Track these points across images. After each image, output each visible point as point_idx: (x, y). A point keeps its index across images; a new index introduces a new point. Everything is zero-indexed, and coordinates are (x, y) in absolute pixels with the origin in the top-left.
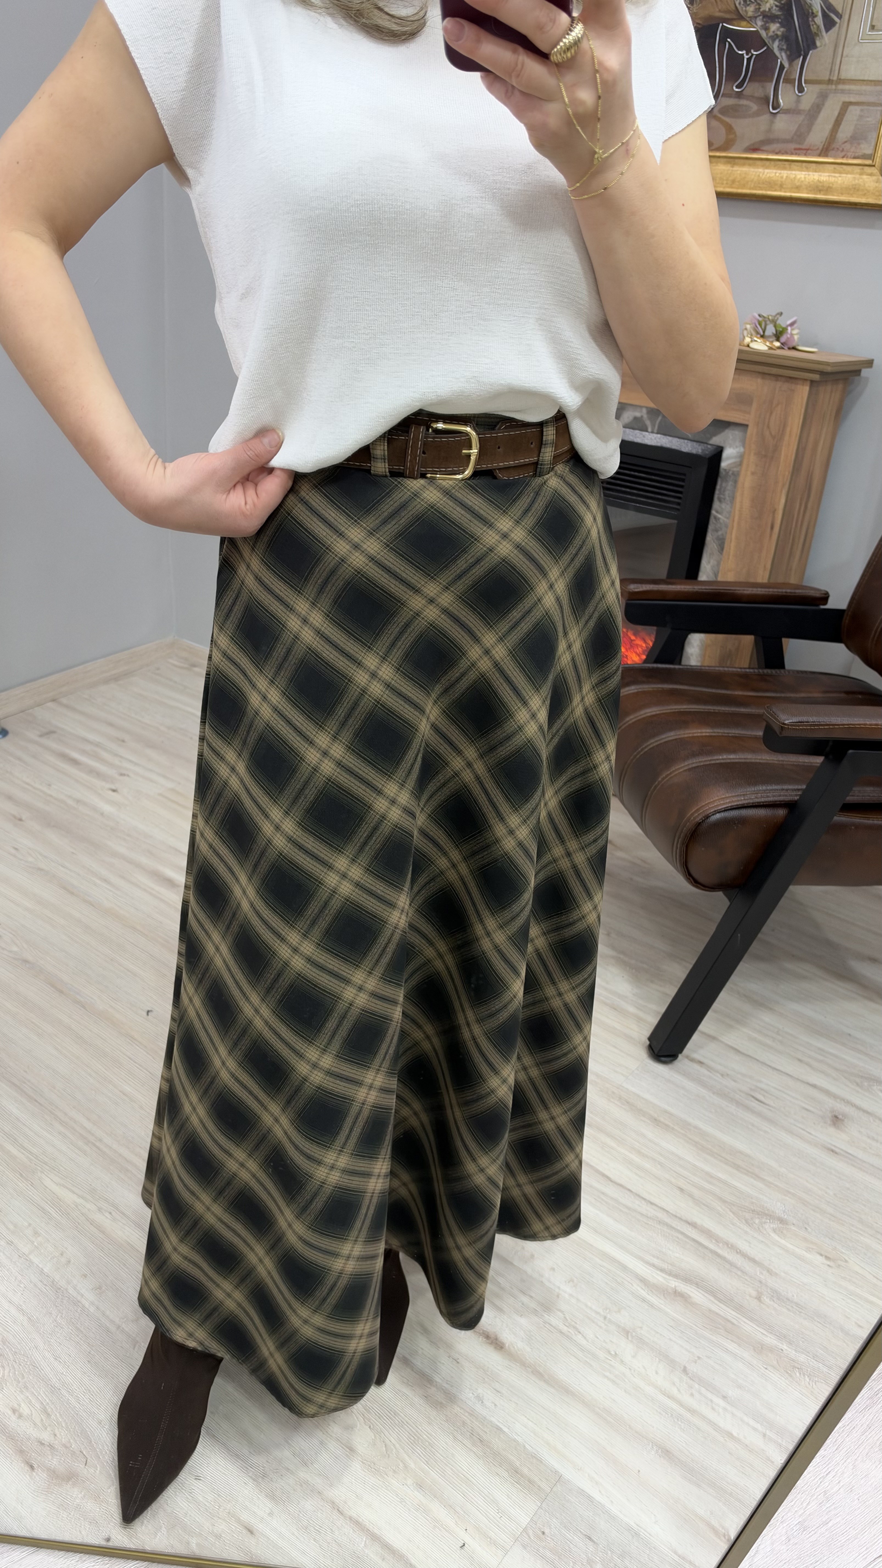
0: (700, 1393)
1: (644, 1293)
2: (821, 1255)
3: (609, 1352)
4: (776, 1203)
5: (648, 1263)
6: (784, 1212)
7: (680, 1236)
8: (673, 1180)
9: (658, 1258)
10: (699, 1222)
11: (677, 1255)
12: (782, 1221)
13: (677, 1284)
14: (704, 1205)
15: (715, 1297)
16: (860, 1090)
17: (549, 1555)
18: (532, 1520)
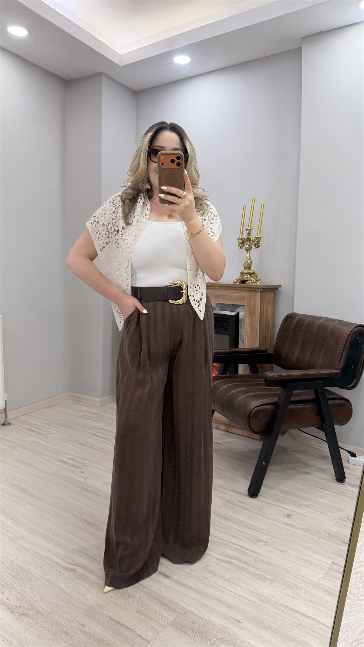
0: (233, 586)
2: (279, 550)
3: (204, 577)
5: (220, 555)
6: (267, 540)
10: (237, 543)
11: (229, 552)
14: (240, 539)
15: (241, 562)
16: (298, 508)
17: (179, 627)
18: (174, 619)
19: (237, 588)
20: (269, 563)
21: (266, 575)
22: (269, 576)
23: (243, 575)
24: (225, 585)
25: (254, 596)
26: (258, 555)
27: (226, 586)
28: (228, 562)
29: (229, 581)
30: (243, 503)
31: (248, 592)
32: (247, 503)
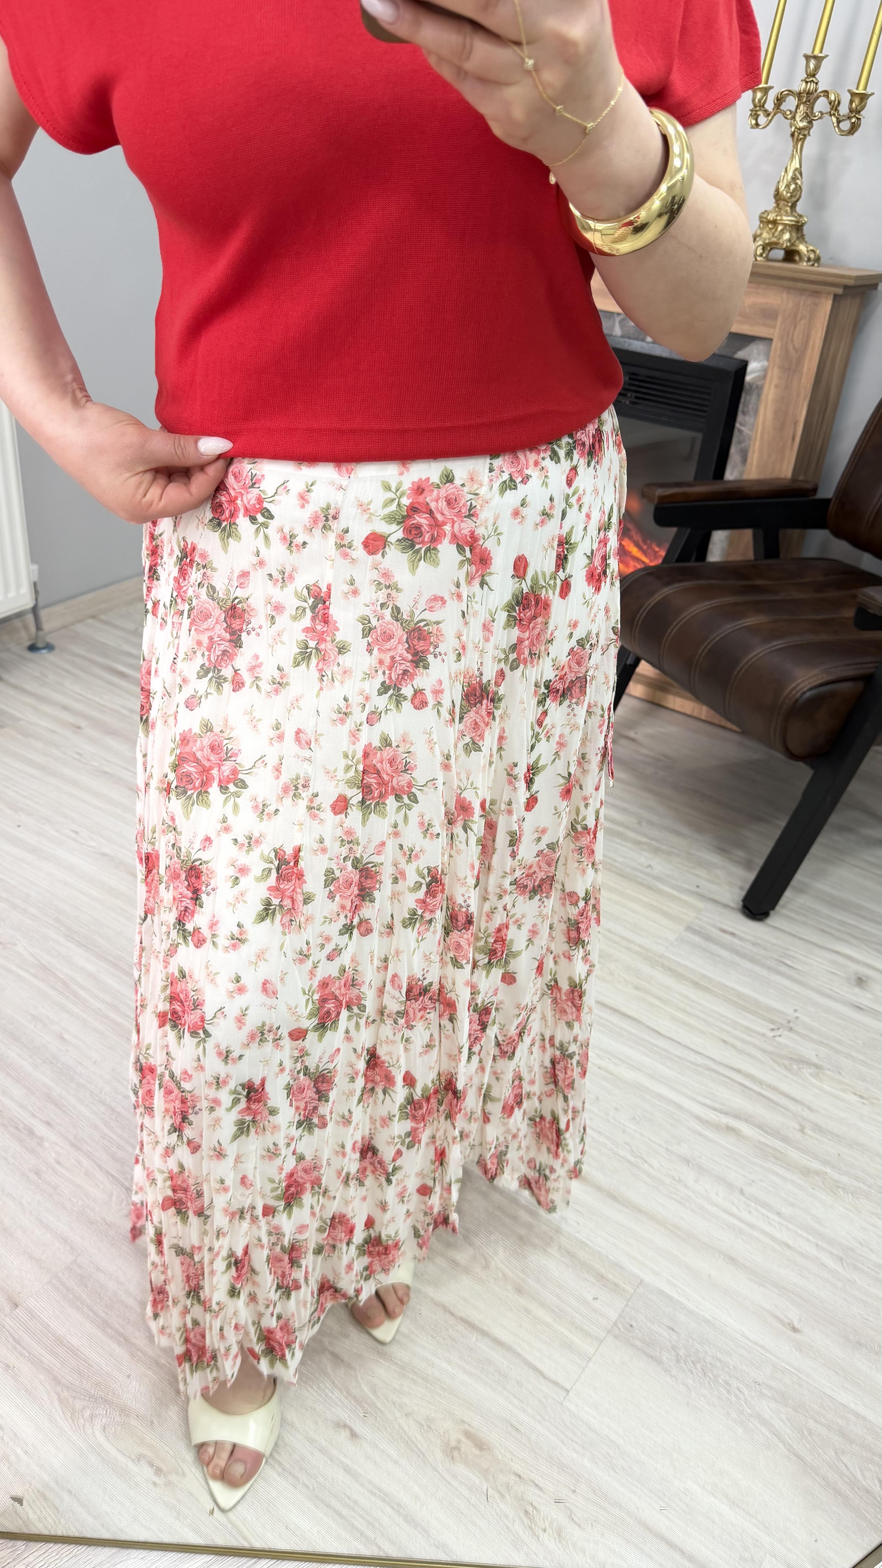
0: (757, 1211)
1: (699, 1128)
2: (856, 1095)
3: (674, 1178)
4: (811, 1052)
5: (699, 1103)
6: (820, 1059)
8: (716, 1033)
9: (708, 1098)
11: (728, 1097)
12: (818, 1067)
13: (727, 1120)
17: (638, 1343)
18: (620, 1315)
19: (767, 1217)
20: (837, 1136)
21: (836, 1176)
22: (845, 1179)
23: (777, 1175)
24: (734, 1204)
25: (817, 1245)
26: (806, 1109)
27: (738, 1208)
28: (729, 1129)
29: (742, 1192)
30: (733, 934)
31: (799, 1232)
32: (742, 935)
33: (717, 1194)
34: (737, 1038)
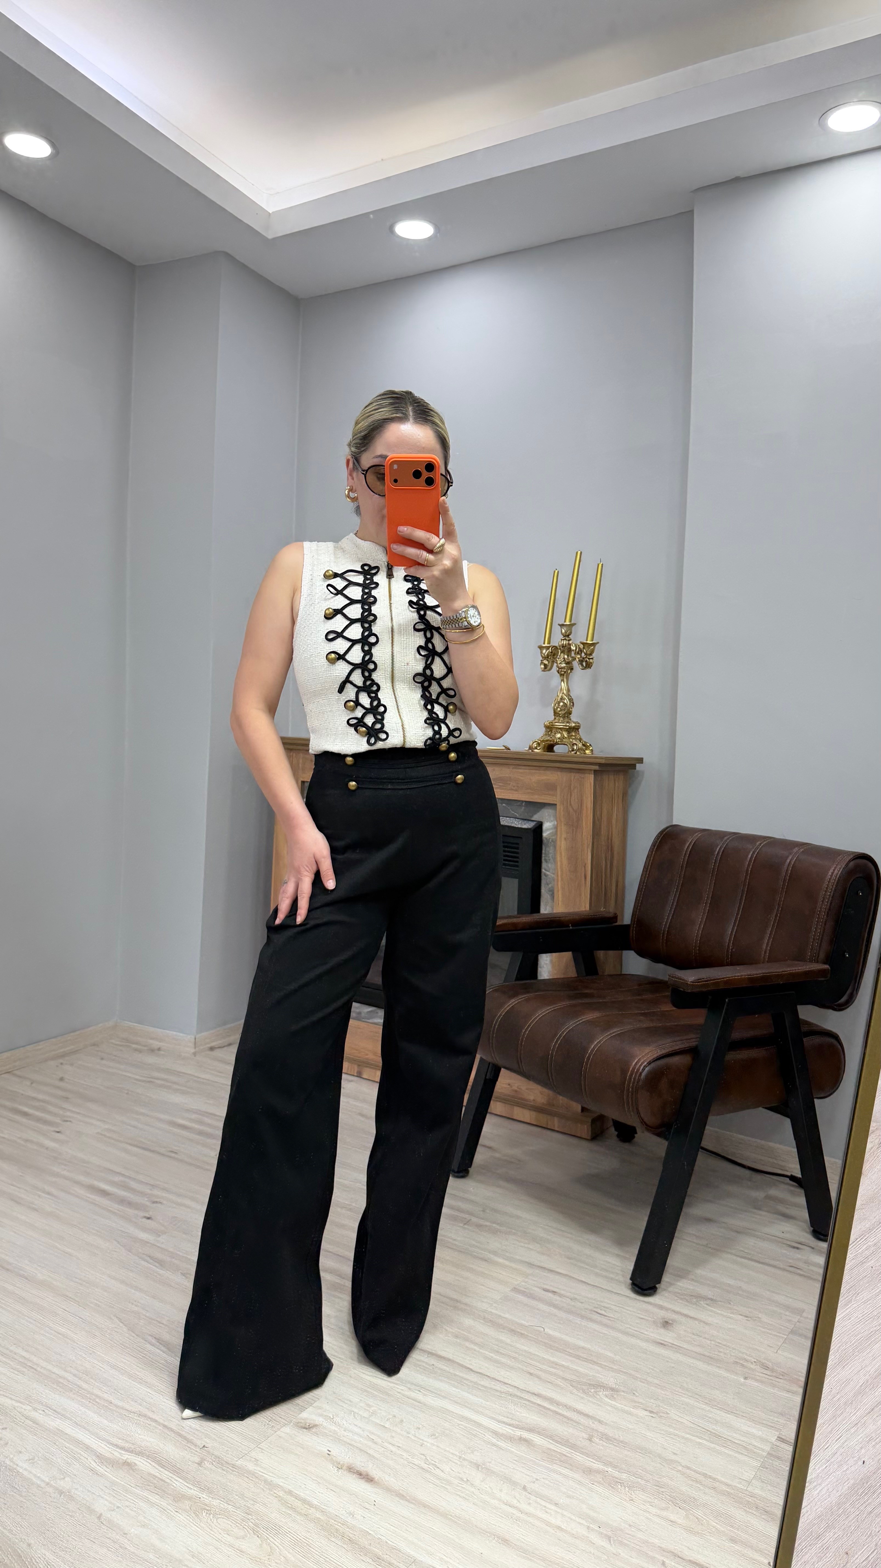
0: (536, 1503)
1: (494, 1441)
2: (646, 1410)
3: (462, 1480)
4: (610, 1379)
5: (498, 1420)
6: (616, 1384)
7: (527, 1403)
8: (525, 1368)
9: (508, 1417)
10: (544, 1393)
11: (524, 1415)
12: (612, 1389)
13: (522, 1433)
14: (549, 1382)
15: (553, 1440)
16: (688, 1304)
19: (545, 1507)
20: (622, 1442)
21: (616, 1474)
22: (624, 1476)
23: (561, 1474)
24: (515, 1497)
25: (589, 1528)
26: (596, 1423)
27: (519, 1501)
29: (525, 1488)
30: (554, 1292)
32: (562, 1292)
33: (501, 1490)
34: (541, 1370)
